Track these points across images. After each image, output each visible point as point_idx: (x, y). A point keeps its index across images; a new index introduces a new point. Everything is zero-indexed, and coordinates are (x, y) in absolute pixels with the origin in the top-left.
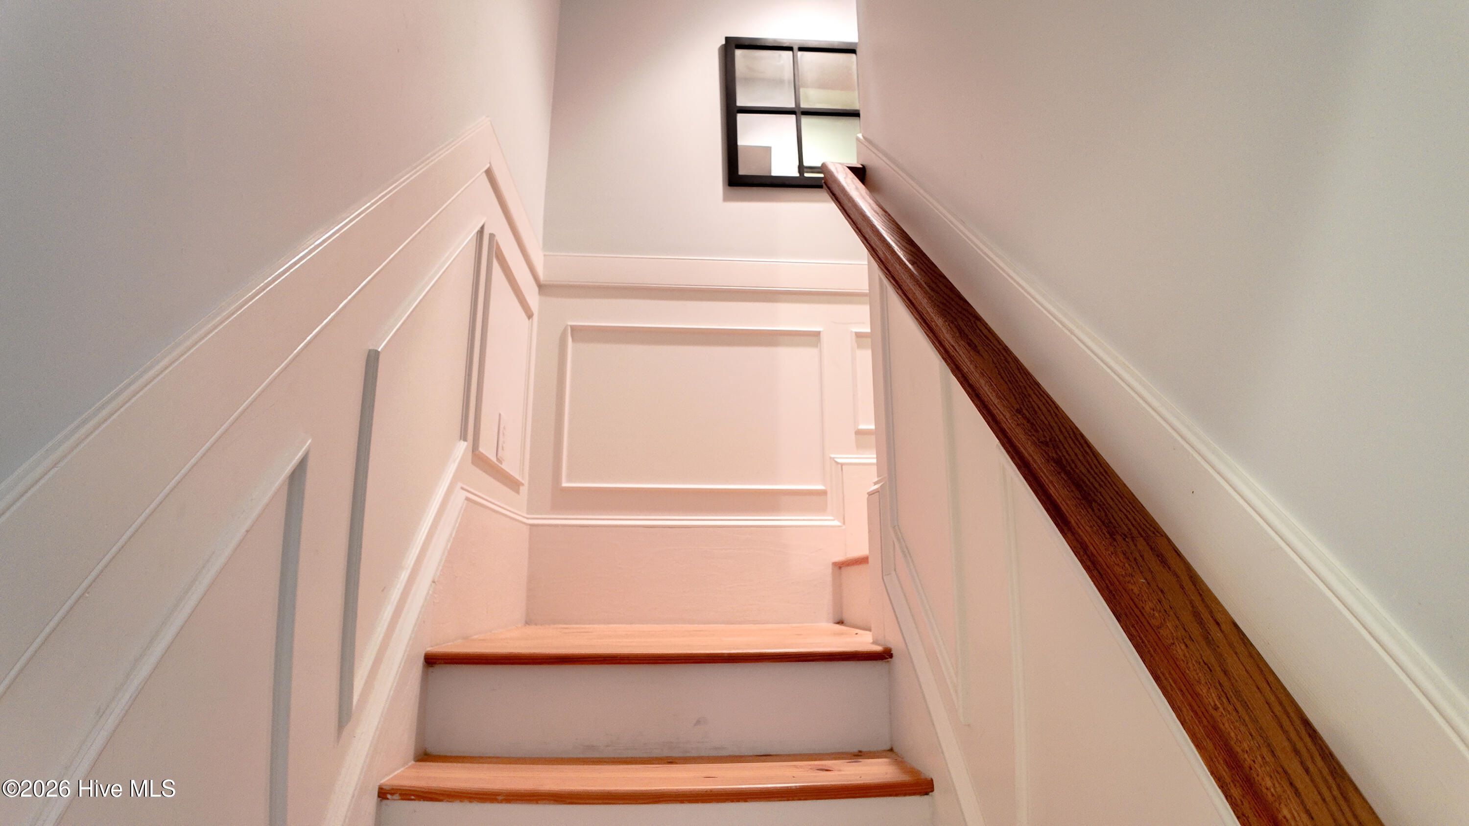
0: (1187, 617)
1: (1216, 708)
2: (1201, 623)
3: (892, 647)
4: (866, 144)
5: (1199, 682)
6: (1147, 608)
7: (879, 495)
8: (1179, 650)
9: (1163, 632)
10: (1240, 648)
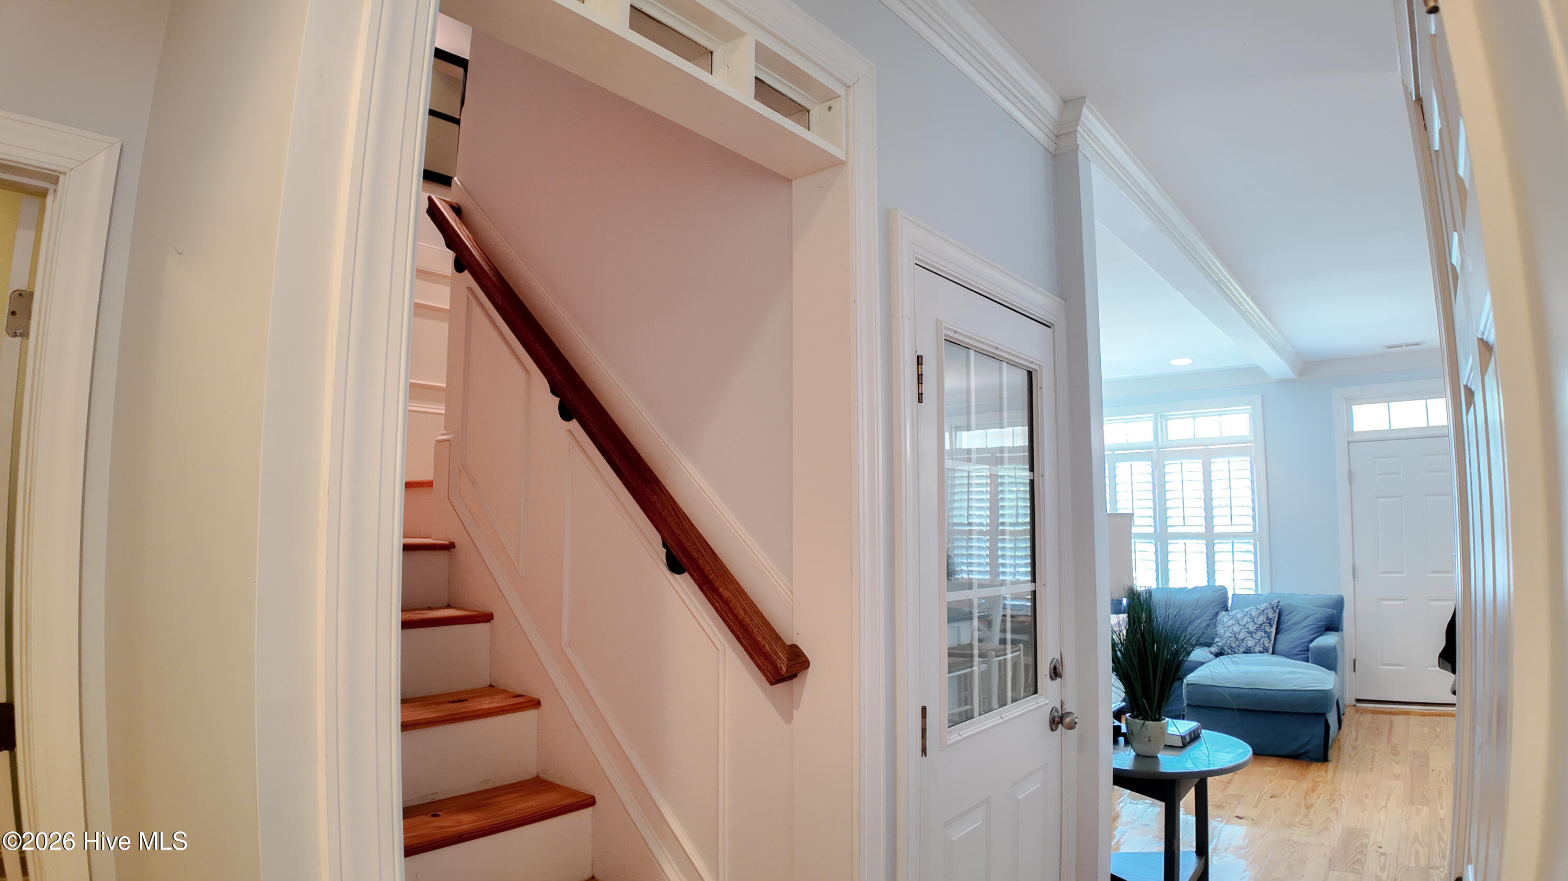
0: (671, 509)
1: (680, 535)
2: (675, 511)
3: (454, 541)
4: (464, 191)
5: (675, 528)
6: (658, 506)
7: (450, 444)
8: (669, 519)
9: (663, 514)
10: (686, 519)
